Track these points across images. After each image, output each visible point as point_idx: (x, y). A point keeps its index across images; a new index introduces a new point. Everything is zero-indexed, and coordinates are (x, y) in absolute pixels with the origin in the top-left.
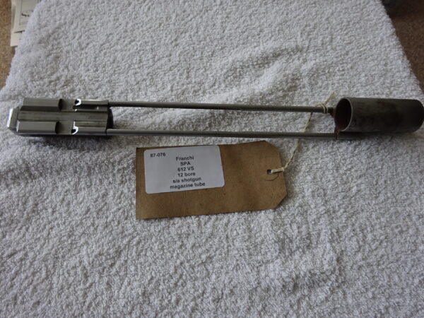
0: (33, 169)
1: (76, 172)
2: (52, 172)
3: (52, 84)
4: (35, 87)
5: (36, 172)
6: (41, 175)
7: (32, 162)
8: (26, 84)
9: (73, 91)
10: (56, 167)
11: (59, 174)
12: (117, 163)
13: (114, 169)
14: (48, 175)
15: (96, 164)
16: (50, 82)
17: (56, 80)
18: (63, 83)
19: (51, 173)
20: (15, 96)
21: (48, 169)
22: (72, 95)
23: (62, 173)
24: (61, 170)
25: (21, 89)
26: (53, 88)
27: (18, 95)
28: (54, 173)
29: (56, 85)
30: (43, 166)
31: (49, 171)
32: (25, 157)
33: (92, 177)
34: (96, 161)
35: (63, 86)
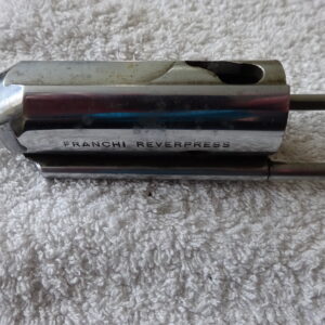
0: (50, 268)
1: (182, 291)
2: (106, 284)
3: (101, 18)
4: (61, 23)
5: (57, 282)
6: (70, 293)
7: (54, 244)
8: (36, 14)
9: (148, 39)
10: (123, 271)
11: (126, 296)
12: (309, 274)
13: (299, 293)
14: (92, 296)
15: (249, 272)
16: (96, 15)
17: (108, 13)
18: (125, 21)
19: (102, 291)
20: (8, 41)
21: (96, 274)
22: (147, 47)
23: (137, 292)
24: (137, 282)
25: (24, 25)
26: (104, 29)
27: (14, 40)
28: (114, 290)
29: (108, 22)
30: (84, 262)
31: (100, 281)
32: (35, 228)
33: (230, 314)
34: (250, 261)
35: (126, 27)
